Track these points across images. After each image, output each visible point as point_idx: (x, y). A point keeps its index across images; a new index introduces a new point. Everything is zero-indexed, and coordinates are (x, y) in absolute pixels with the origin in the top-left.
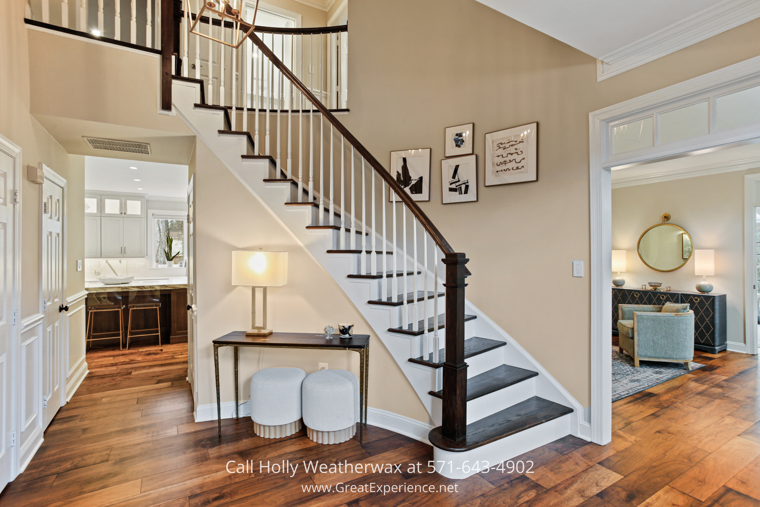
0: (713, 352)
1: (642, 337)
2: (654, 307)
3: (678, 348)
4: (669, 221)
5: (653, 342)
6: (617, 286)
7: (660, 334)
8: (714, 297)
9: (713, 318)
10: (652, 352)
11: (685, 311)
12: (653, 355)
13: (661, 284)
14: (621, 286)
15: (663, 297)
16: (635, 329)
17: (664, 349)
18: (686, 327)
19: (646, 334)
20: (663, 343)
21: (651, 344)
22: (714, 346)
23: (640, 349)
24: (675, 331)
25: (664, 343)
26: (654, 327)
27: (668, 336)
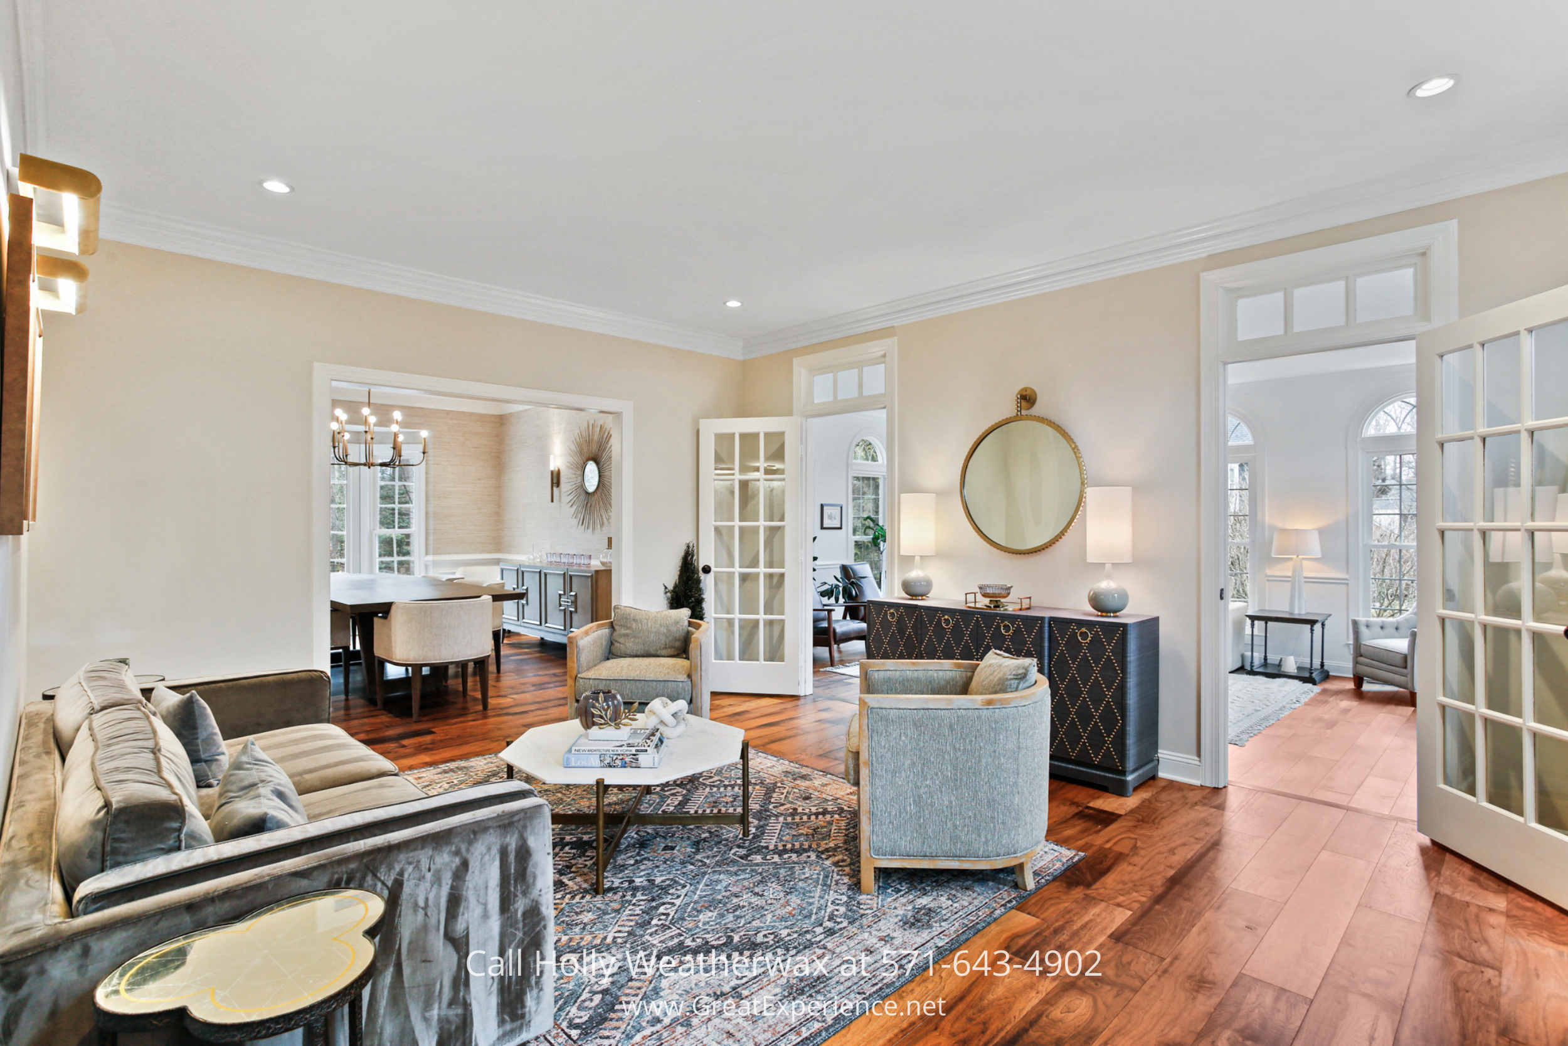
0: (1120, 790)
1: (882, 787)
2: (958, 666)
3: (993, 818)
4: (1036, 410)
5: (914, 801)
6: (913, 595)
7: (937, 774)
8: (1125, 626)
9: (1122, 689)
10: (913, 838)
11: (1020, 686)
12: (916, 846)
13: (1009, 588)
14: (922, 596)
15: (1007, 628)
16: (864, 756)
17: (949, 824)
18: (1019, 742)
19: (894, 773)
20: (946, 803)
21: (912, 809)
22: (1123, 773)
23: (877, 828)
24: (983, 760)
25: (951, 802)
26: (920, 750)
27: (961, 780)
